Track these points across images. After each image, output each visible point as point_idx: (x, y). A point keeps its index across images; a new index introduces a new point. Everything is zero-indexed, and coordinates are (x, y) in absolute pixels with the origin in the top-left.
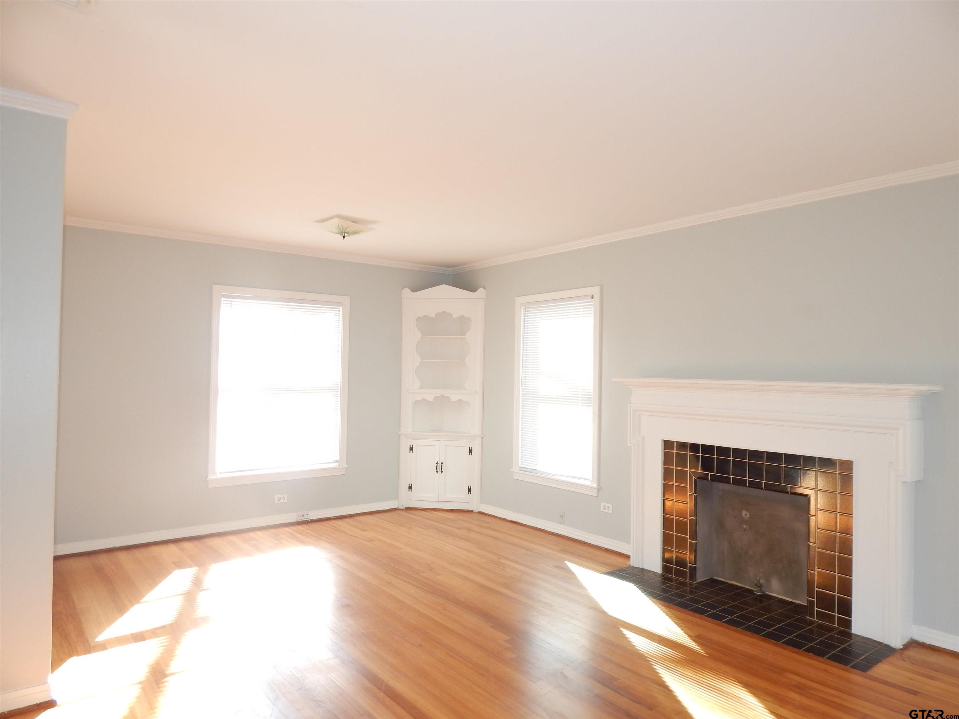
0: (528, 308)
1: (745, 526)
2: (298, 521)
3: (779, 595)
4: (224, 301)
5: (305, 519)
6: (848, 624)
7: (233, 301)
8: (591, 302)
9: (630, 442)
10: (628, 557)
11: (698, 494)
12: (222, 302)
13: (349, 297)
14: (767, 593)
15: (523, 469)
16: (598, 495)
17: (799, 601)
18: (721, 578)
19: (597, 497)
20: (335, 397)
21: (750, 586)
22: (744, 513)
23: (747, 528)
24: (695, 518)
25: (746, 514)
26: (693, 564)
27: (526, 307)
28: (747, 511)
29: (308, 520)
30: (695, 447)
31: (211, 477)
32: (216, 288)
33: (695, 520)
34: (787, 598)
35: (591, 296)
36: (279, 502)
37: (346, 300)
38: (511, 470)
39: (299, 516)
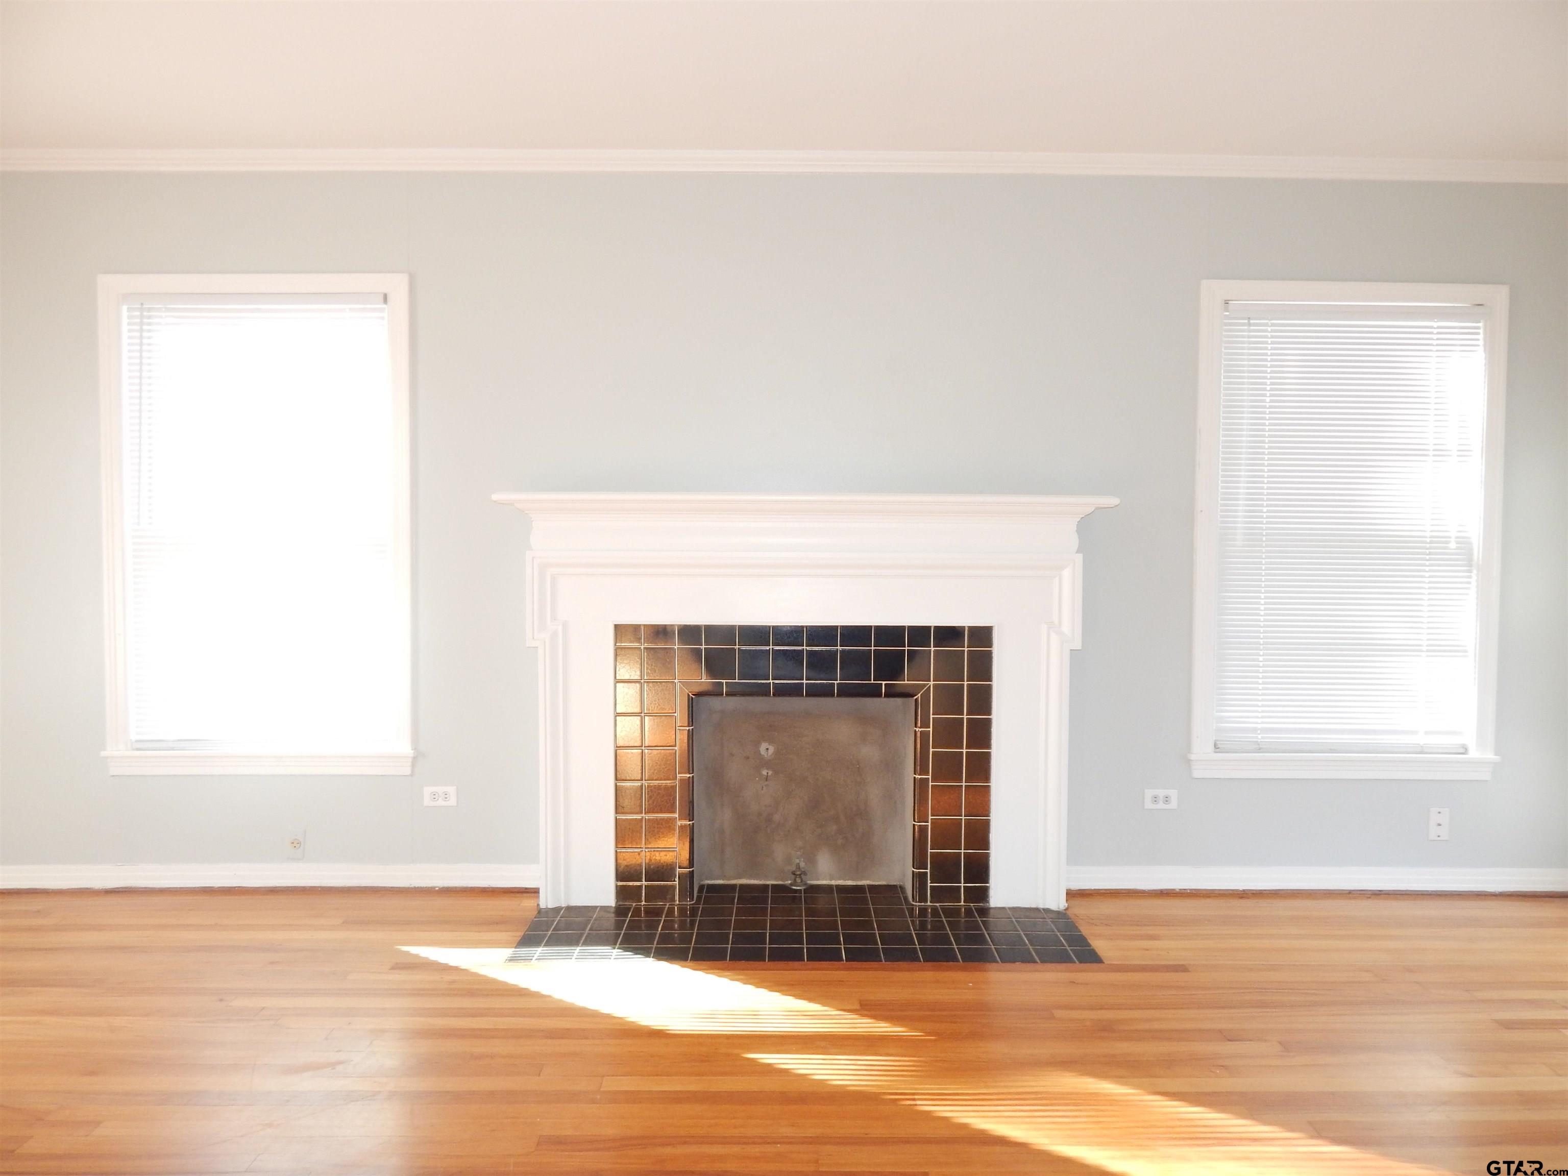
0: (149, 310)
1: (764, 772)
3: (831, 881)
6: (982, 894)
8: (382, 310)
9: (533, 638)
10: (535, 892)
11: (694, 727)
14: (809, 882)
15: (141, 745)
16: (413, 771)
17: (867, 880)
18: (717, 879)
19: (412, 775)
21: (776, 879)
22: (764, 746)
23: (769, 774)
24: (688, 776)
25: (767, 749)
26: (688, 867)
27: (142, 304)
28: (771, 741)
30: (690, 633)
33: (691, 779)
34: (847, 881)
35: (382, 295)
38: (103, 754)
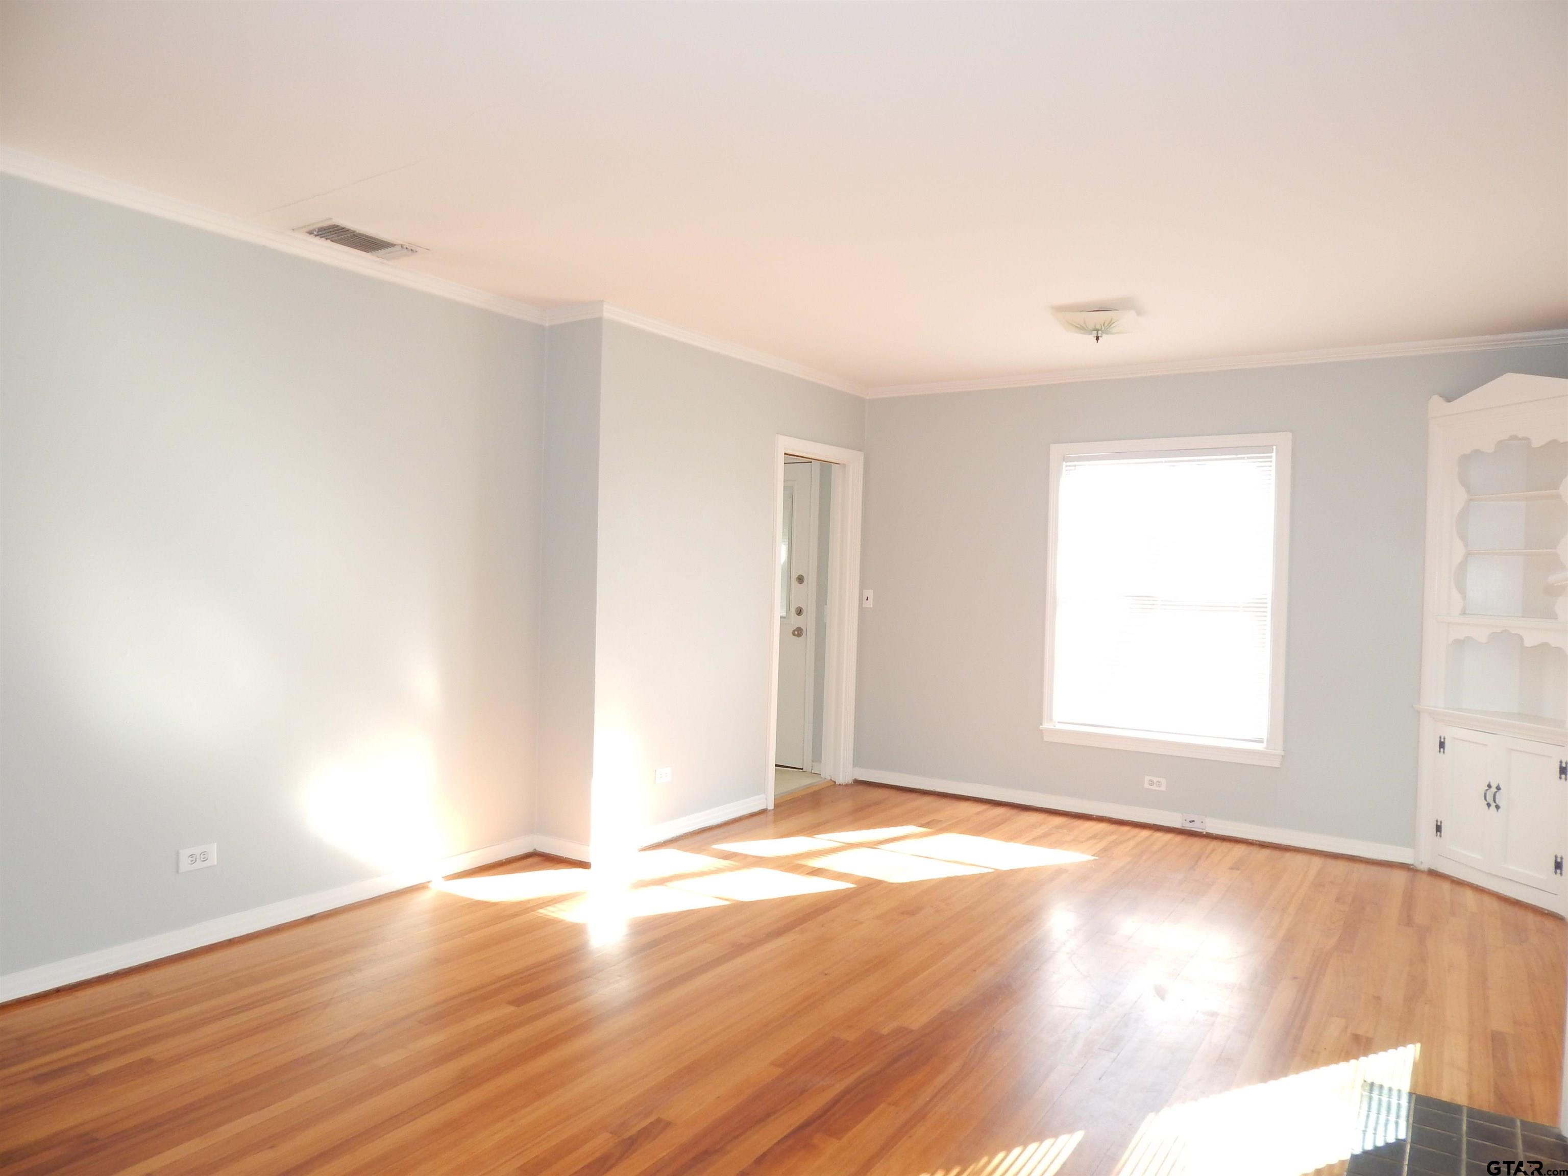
2: (1183, 828)
4: (1066, 466)
5: (1195, 827)
7: (1078, 465)
12: (1064, 468)
13: (1290, 435)
20: (1258, 621)
29: (1203, 832)
31: (1046, 725)
32: (1056, 450)
36: (1151, 787)
37: (1285, 440)
39: (1186, 820)
